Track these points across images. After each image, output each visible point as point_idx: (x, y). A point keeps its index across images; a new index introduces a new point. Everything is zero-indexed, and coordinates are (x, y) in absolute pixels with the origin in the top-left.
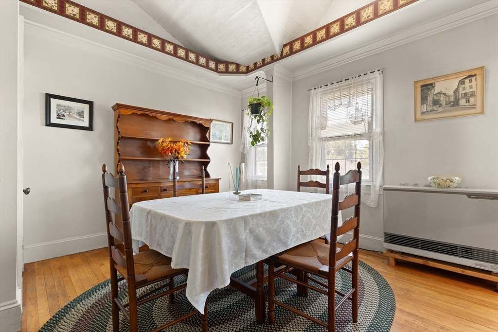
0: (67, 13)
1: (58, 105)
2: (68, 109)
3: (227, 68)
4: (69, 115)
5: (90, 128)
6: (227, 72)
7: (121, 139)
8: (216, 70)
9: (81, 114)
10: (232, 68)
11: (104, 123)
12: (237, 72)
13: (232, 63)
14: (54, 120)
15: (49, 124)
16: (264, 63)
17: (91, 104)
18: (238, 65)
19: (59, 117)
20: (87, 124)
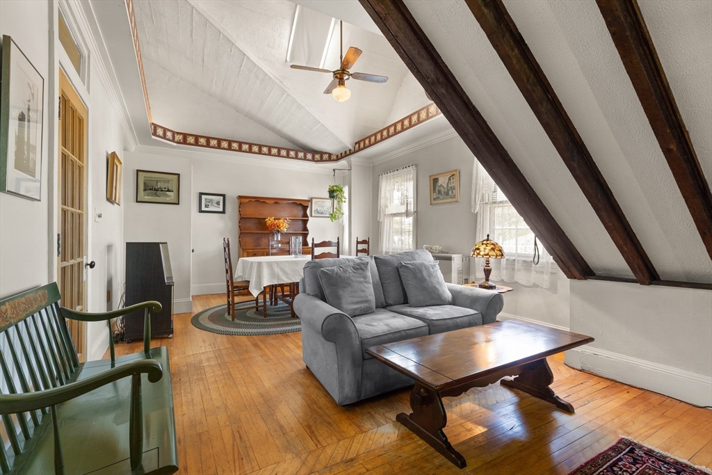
0: (211, 145)
1: (206, 199)
2: (211, 201)
3: (321, 157)
4: (212, 205)
5: (223, 212)
6: (321, 160)
7: (243, 219)
8: (313, 160)
9: (218, 203)
10: (325, 157)
11: (232, 208)
12: (330, 160)
13: (326, 153)
14: (203, 209)
15: (201, 211)
16: (346, 155)
17: (224, 196)
18: (330, 155)
19: (206, 206)
20: (221, 210)
